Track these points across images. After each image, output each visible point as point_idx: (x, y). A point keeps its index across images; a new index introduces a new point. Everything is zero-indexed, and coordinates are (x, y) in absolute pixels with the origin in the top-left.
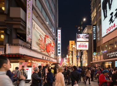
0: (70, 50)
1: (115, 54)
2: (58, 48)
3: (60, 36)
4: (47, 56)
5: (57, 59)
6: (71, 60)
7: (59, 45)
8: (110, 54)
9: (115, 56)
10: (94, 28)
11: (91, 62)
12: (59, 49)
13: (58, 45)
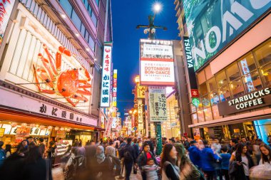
0: (138, 97)
1: (249, 100)
2: (103, 88)
3: (110, 60)
4: (62, 105)
5: (98, 117)
6: (141, 120)
7: (105, 81)
8: (237, 101)
9: (252, 105)
10: (187, 42)
11: (189, 126)
12: (106, 91)
13: (103, 81)
